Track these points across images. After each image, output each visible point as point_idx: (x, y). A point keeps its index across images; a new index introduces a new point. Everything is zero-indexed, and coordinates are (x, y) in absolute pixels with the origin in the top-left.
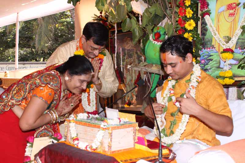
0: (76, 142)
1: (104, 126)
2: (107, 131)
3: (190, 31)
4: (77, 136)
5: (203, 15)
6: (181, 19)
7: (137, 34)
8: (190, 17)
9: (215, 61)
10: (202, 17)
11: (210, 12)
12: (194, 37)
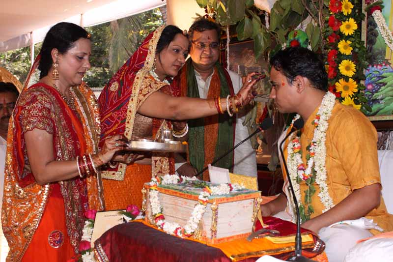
0: (160, 222)
1: (205, 197)
2: (209, 205)
3: (348, 37)
4: (161, 213)
5: (370, 11)
6: (333, 18)
7: (262, 43)
8: (348, 13)
9: (390, 86)
10: (368, 14)
11: (383, 5)
12: (354, 48)
